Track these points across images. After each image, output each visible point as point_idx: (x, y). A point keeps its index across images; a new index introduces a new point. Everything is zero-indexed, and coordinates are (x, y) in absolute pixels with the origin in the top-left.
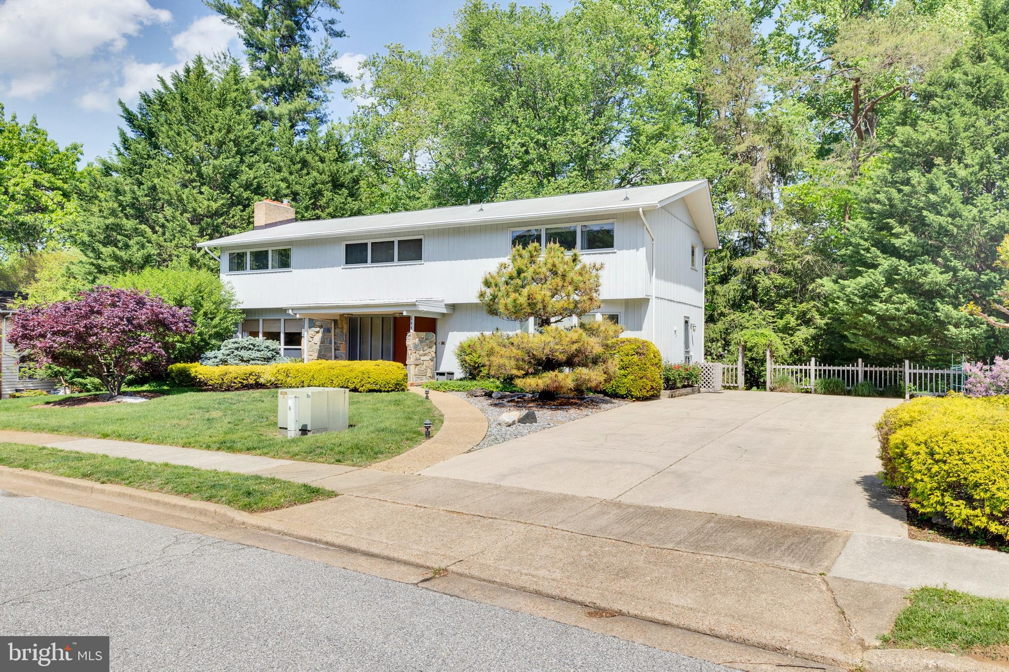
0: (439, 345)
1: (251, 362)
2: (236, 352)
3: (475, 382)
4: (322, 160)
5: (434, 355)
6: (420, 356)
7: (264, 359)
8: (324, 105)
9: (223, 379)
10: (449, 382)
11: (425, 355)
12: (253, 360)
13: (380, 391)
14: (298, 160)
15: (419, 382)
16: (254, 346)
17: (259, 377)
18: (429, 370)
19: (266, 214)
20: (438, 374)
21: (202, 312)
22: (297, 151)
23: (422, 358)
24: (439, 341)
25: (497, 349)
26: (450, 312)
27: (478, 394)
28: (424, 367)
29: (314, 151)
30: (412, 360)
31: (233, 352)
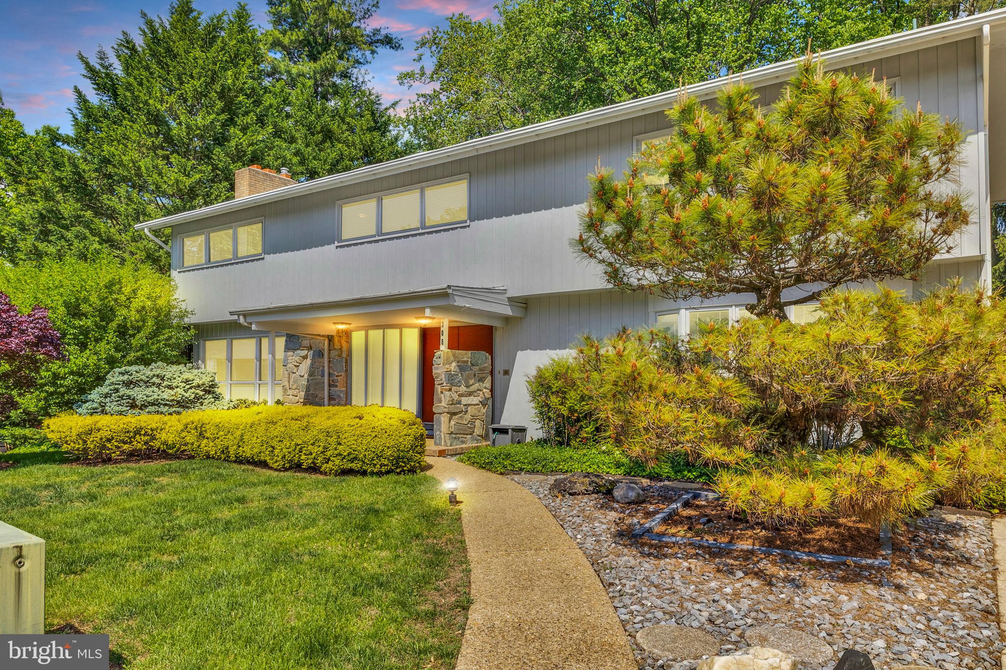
0: (499, 377)
1: (150, 408)
2: (123, 391)
3: (568, 452)
4: (352, 130)
5: (488, 395)
6: (461, 395)
7: (178, 402)
8: (363, 69)
9: (85, 442)
10: (517, 448)
11: (470, 394)
12: (153, 404)
13: (364, 473)
14: (319, 128)
15: (458, 446)
16: (163, 379)
17: (153, 438)
18: (478, 423)
19: (250, 186)
20: (494, 430)
21: (114, 324)
22: (319, 117)
23: (464, 400)
24: (499, 367)
25: (650, 375)
26: (519, 313)
27: (579, 488)
28: (468, 417)
29: (343, 120)
30: (443, 404)
31: (117, 390)
